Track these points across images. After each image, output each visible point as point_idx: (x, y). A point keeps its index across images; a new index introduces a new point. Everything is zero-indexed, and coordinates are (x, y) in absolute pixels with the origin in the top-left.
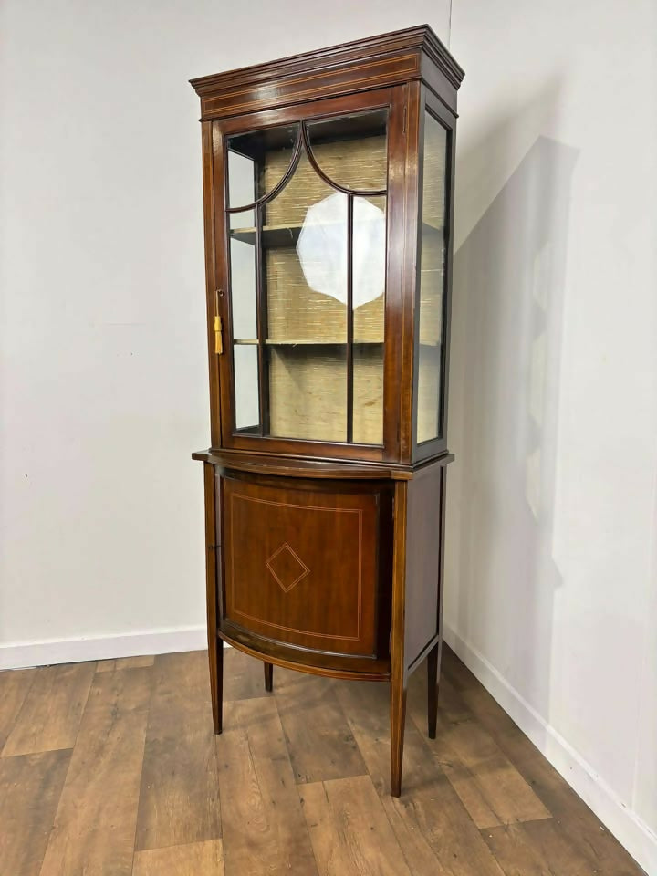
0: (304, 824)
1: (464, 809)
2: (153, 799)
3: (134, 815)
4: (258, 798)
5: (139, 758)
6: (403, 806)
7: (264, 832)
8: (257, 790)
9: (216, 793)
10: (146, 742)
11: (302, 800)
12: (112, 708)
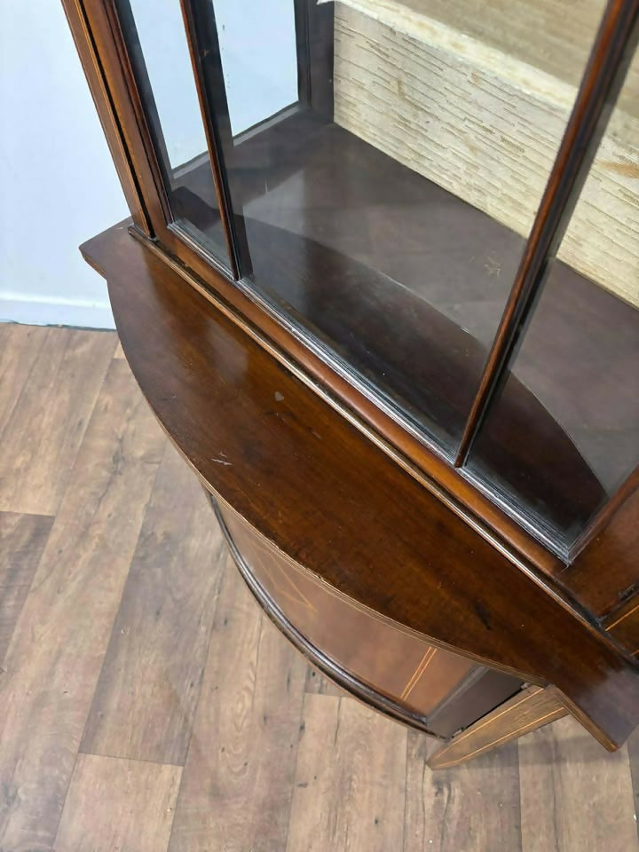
0: (290, 778)
1: (518, 827)
2: (122, 658)
3: (94, 680)
4: (248, 703)
5: (123, 567)
6: (434, 790)
7: (238, 774)
8: (251, 686)
9: (200, 672)
10: (142, 534)
11: (302, 728)
12: (116, 446)
